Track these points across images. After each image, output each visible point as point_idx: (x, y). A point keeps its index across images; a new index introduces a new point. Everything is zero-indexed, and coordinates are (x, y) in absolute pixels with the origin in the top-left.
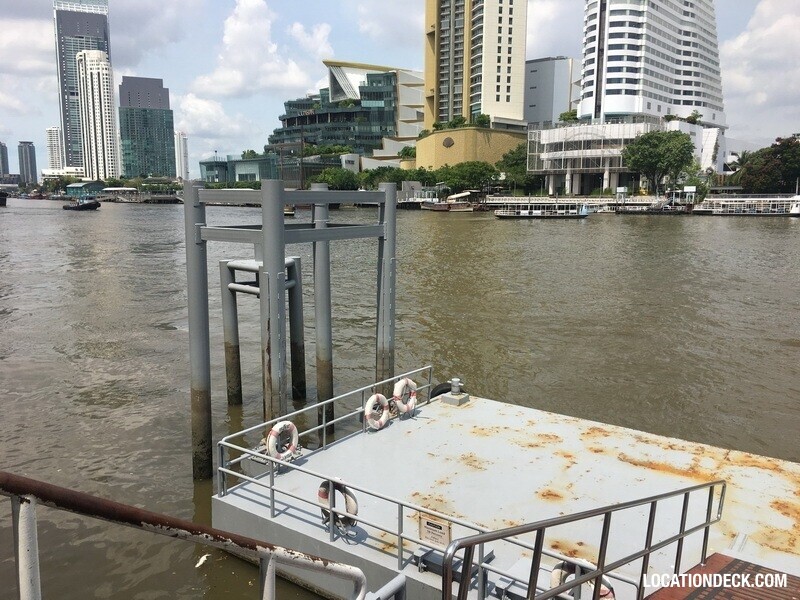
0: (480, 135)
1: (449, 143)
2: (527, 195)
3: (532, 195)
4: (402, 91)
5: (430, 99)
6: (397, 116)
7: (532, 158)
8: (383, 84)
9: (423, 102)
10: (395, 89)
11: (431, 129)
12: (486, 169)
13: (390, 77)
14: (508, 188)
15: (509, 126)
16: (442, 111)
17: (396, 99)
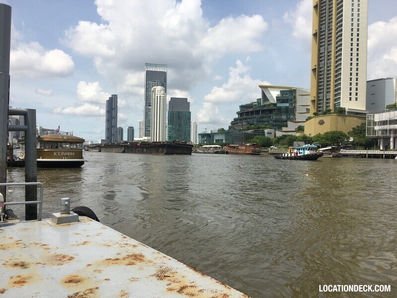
0: (340, 118)
1: (322, 123)
2: (366, 149)
3: (368, 149)
4: (298, 98)
5: (313, 101)
6: (296, 110)
7: (369, 129)
8: (289, 95)
9: (310, 103)
10: (295, 97)
11: (312, 116)
12: (341, 135)
13: (292, 92)
14: (354, 146)
15: (357, 113)
16: (319, 107)
17: (295, 102)
